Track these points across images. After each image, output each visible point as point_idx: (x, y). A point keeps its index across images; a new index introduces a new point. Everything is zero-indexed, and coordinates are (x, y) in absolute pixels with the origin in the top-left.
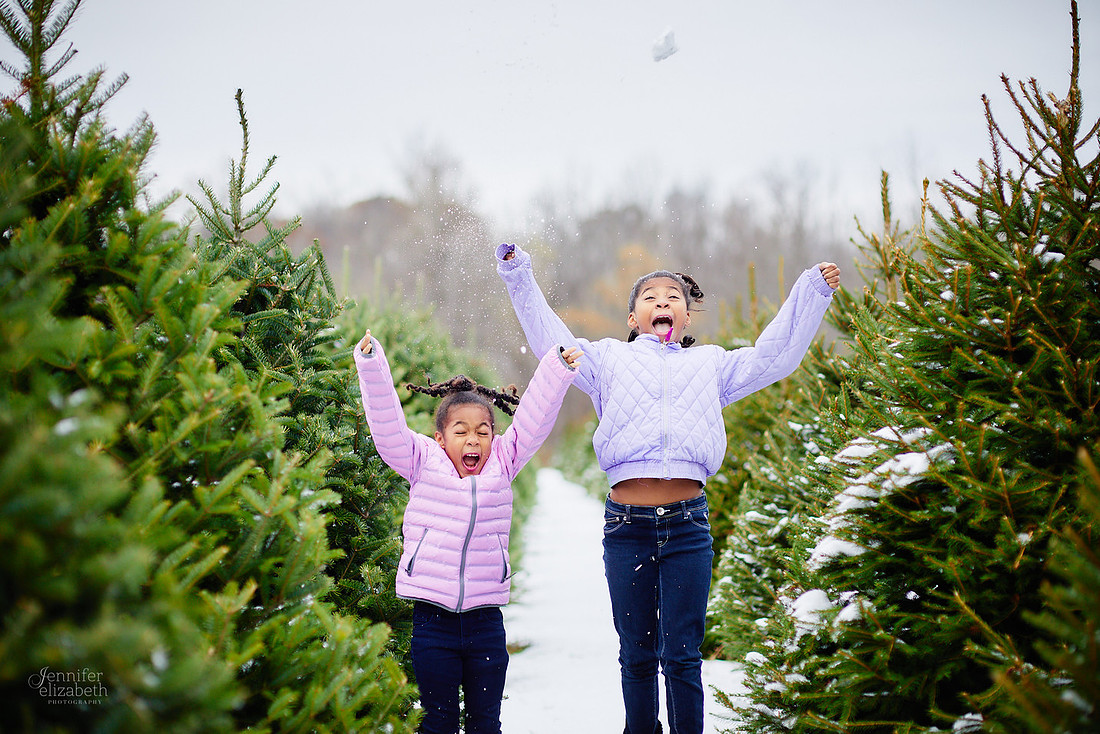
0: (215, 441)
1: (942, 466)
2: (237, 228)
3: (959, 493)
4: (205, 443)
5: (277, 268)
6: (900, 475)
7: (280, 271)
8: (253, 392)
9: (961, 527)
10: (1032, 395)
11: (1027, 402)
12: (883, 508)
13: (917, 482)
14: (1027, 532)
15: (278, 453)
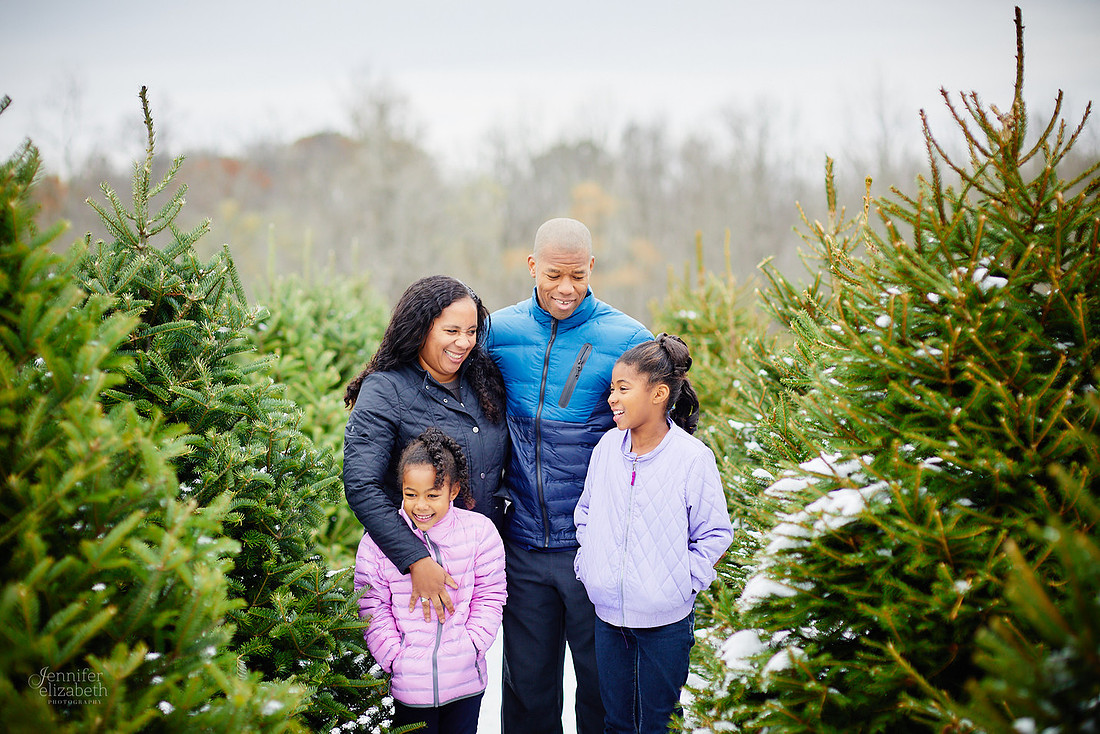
0: (103, 491)
1: (877, 506)
2: (142, 234)
3: (895, 536)
4: (92, 492)
5: (184, 275)
6: (834, 515)
7: (188, 280)
8: (146, 435)
9: (896, 572)
10: (970, 433)
11: (966, 441)
12: (815, 550)
13: (851, 523)
14: (965, 579)
15: (172, 502)
